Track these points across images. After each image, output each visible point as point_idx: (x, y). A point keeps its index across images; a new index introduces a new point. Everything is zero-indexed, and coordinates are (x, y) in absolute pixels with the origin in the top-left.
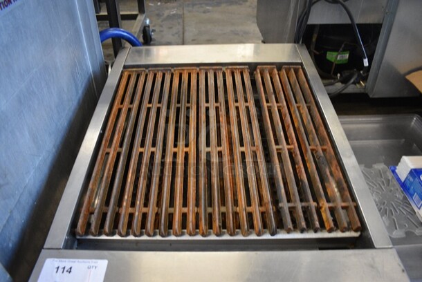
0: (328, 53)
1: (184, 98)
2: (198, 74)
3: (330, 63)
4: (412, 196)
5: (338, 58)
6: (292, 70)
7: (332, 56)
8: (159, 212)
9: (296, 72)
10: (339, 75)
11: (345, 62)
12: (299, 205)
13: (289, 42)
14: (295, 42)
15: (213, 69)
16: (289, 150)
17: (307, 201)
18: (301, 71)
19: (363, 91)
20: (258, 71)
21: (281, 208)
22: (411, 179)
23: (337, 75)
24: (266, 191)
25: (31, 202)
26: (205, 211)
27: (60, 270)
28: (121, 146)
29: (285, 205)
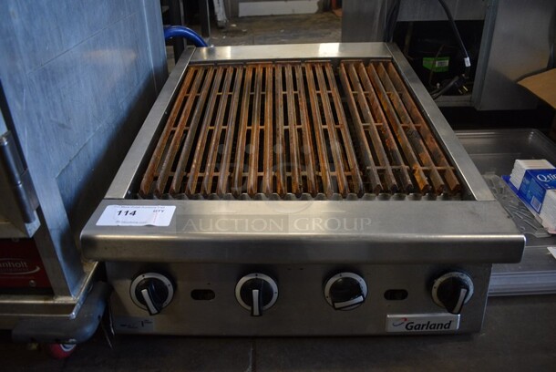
0: (424, 59)
1: (258, 87)
2: (274, 69)
3: (427, 71)
4: (529, 201)
5: (437, 66)
6: (381, 64)
7: (428, 63)
8: (232, 175)
9: (386, 66)
10: (438, 84)
11: (445, 70)
12: (389, 168)
13: (377, 41)
14: (384, 41)
15: (291, 64)
16: (378, 127)
17: (399, 164)
18: (391, 64)
19: (468, 104)
20: (342, 65)
21: (369, 170)
22: (527, 182)
23: (436, 85)
24: (352, 157)
25: (88, 166)
26: (284, 175)
27: (123, 213)
28: (188, 124)
29: (373, 168)
